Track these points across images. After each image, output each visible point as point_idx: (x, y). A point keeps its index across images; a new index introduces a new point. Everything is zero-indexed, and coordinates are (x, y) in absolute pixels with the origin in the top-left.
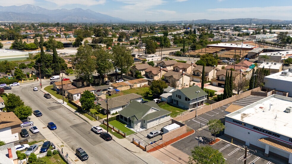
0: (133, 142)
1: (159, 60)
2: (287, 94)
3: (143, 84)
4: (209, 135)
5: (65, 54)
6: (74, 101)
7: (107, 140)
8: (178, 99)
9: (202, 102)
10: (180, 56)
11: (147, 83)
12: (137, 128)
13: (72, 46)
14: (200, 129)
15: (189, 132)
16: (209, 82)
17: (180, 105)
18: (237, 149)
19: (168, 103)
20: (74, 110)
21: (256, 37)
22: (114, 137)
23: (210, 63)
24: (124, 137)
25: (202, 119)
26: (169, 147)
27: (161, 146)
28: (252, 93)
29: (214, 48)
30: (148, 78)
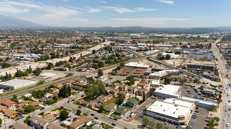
0: (124, 120)
1: (106, 79)
2: (162, 97)
3: (111, 97)
4: (142, 115)
6: (92, 108)
7: (116, 120)
8: (129, 104)
9: (136, 104)
10: (114, 75)
11: (112, 97)
12: (122, 116)
13: (45, 69)
14: (139, 114)
15: (137, 115)
16: (135, 93)
17: (130, 106)
18: (150, 118)
19: (126, 106)
20: (97, 112)
21: (147, 54)
22: (118, 119)
23: (132, 82)
24: (120, 119)
25: (138, 110)
26: (133, 120)
27: (132, 120)
28: (151, 98)
29: (128, 67)
30: (112, 94)
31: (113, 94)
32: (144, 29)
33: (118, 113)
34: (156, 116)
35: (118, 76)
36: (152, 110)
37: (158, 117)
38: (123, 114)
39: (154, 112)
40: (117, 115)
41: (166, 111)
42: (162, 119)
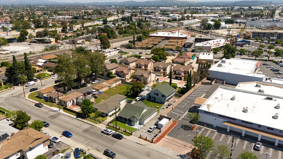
0: (140, 138)
2: (225, 81)
3: (118, 83)
4: (188, 123)
5: (16, 53)
6: (68, 107)
7: (120, 139)
8: (155, 96)
9: (172, 97)
10: (131, 48)
12: (137, 126)
13: (16, 41)
14: (180, 119)
15: (175, 122)
17: (157, 100)
18: (209, 131)
19: (147, 100)
20: (75, 117)
21: (184, 23)
22: (124, 136)
23: (162, 57)
24: (131, 134)
25: (177, 110)
26: (166, 136)
27: (162, 137)
29: (156, 38)
30: (120, 76)
31: (122, 76)
32: (177, 3)
33: (125, 119)
34: (227, 126)
35: (137, 49)
36: (212, 110)
37: (230, 127)
38: (138, 122)
39: (220, 116)
40: (124, 123)
41: (249, 110)
42: (243, 135)
